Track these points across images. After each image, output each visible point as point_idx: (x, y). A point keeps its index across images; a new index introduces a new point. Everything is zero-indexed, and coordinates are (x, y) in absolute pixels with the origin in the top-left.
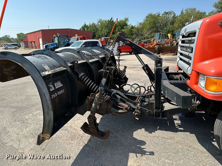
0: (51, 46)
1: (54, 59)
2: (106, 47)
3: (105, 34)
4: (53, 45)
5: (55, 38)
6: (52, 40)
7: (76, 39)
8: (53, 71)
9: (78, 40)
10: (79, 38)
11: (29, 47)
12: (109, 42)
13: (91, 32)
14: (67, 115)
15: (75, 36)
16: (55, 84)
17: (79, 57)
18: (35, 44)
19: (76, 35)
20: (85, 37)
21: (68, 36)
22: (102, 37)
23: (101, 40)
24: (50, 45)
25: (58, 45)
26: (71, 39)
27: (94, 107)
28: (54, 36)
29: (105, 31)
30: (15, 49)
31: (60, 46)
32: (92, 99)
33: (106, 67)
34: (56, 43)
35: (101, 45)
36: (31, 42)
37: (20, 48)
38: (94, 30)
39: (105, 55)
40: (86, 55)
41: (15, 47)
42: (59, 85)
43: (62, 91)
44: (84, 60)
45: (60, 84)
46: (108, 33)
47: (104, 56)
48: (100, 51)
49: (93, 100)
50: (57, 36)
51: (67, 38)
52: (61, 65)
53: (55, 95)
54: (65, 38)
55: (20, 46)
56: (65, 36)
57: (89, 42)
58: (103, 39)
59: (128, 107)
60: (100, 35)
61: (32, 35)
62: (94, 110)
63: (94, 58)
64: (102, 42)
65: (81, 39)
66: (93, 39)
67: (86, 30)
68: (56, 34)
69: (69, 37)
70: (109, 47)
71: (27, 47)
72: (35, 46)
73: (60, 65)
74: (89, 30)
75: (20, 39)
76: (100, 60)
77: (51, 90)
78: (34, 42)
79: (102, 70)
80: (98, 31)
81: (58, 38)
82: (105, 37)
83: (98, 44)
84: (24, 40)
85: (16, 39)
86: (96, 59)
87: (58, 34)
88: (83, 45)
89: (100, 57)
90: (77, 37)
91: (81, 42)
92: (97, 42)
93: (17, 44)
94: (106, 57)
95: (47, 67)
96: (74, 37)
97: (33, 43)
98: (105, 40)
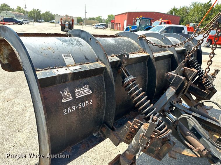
0: (131, 29)
1: (91, 47)
2: (192, 35)
3: (196, 19)
4: (134, 28)
5: (137, 20)
6: (134, 22)
7: (159, 23)
8: (78, 67)
9: (161, 24)
10: (163, 23)
11: (114, 29)
12: (198, 30)
13: (179, 16)
14: (95, 135)
15: (159, 20)
16: (77, 91)
17: (140, 47)
18: (120, 26)
19: (161, 19)
20: (169, 21)
21: (151, 19)
22: (192, 23)
23: (189, 26)
24: (130, 27)
25: (138, 28)
26: (154, 22)
27: (134, 145)
28: (137, 18)
29: (197, 16)
30: (103, 29)
31: (140, 30)
32: (135, 129)
33: (183, 68)
34: (137, 26)
35: (186, 32)
36: (117, 24)
37: (107, 28)
38: (184, 15)
39: (187, 47)
40: (152, 44)
41: (104, 27)
42: (84, 91)
43: (89, 102)
44: (147, 53)
45: (88, 90)
46: (200, 19)
47: (184, 49)
48: (180, 40)
49: (136, 131)
50: (139, 18)
51: (149, 21)
52: (99, 58)
53: (72, 109)
54: (147, 21)
55: (107, 27)
56: (148, 20)
57: (172, 27)
58: (191, 25)
59: (205, 150)
60: (188, 21)
61: (119, 16)
62: (132, 150)
63: (166, 51)
64: (189, 29)
65: (165, 23)
66: (180, 24)
67: (173, 14)
68: (139, 17)
69: (151, 21)
70: (197, 35)
71: (113, 28)
72: (120, 27)
73: (97, 58)
74: (177, 14)
75: (109, 20)
76: (176, 55)
77: (63, 101)
78: (120, 24)
79: (172, 73)
80: (188, 16)
81: (140, 21)
82: (195, 24)
83: (183, 31)
84: (112, 22)
85: (106, 20)
86: (169, 52)
87: (141, 16)
88: (164, 30)
89: (177, 49)
90: (160, 21)
91: (162, 27)
92: (183, 28)
93: (105, 25)
94: (188, 51)
95: (69, 60)
96: (157, 21)
97: (118, 24)
98: (194, 26)
